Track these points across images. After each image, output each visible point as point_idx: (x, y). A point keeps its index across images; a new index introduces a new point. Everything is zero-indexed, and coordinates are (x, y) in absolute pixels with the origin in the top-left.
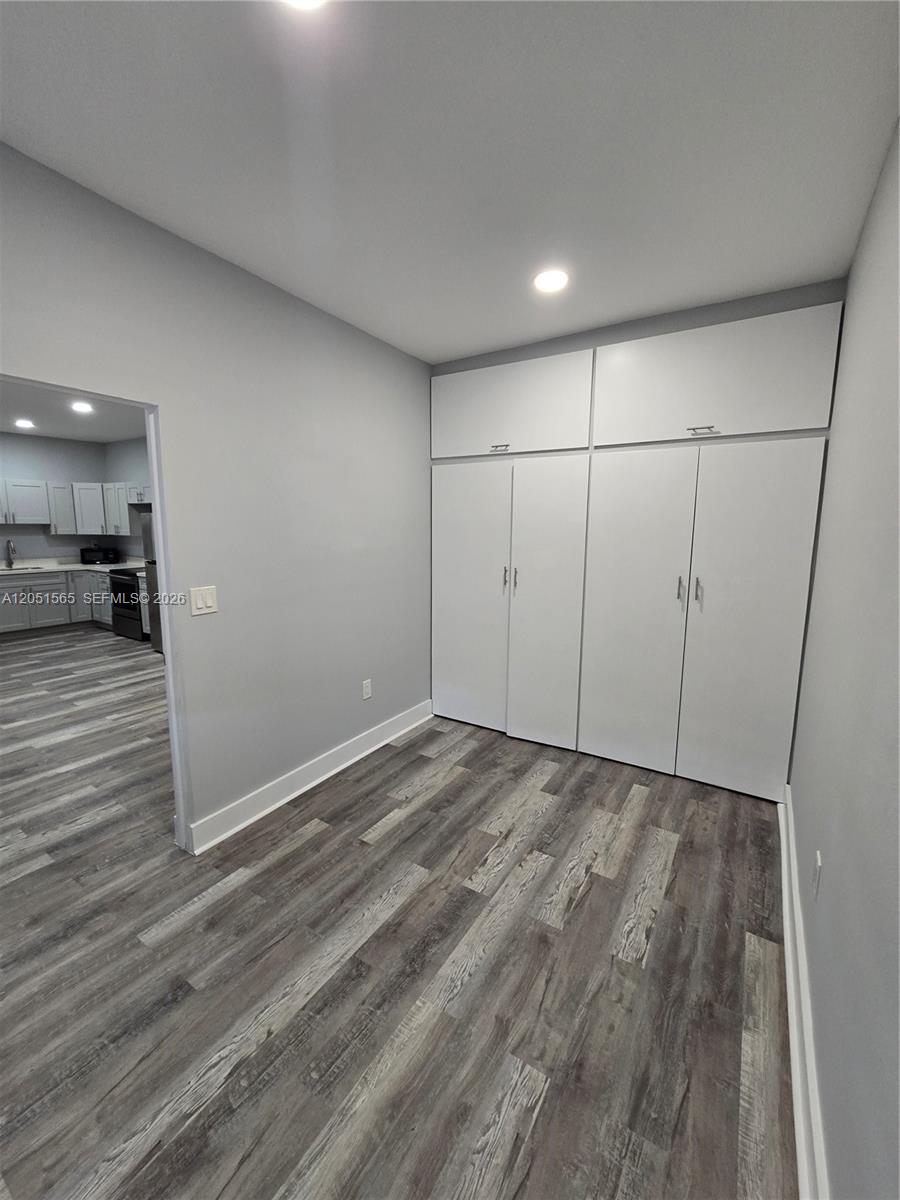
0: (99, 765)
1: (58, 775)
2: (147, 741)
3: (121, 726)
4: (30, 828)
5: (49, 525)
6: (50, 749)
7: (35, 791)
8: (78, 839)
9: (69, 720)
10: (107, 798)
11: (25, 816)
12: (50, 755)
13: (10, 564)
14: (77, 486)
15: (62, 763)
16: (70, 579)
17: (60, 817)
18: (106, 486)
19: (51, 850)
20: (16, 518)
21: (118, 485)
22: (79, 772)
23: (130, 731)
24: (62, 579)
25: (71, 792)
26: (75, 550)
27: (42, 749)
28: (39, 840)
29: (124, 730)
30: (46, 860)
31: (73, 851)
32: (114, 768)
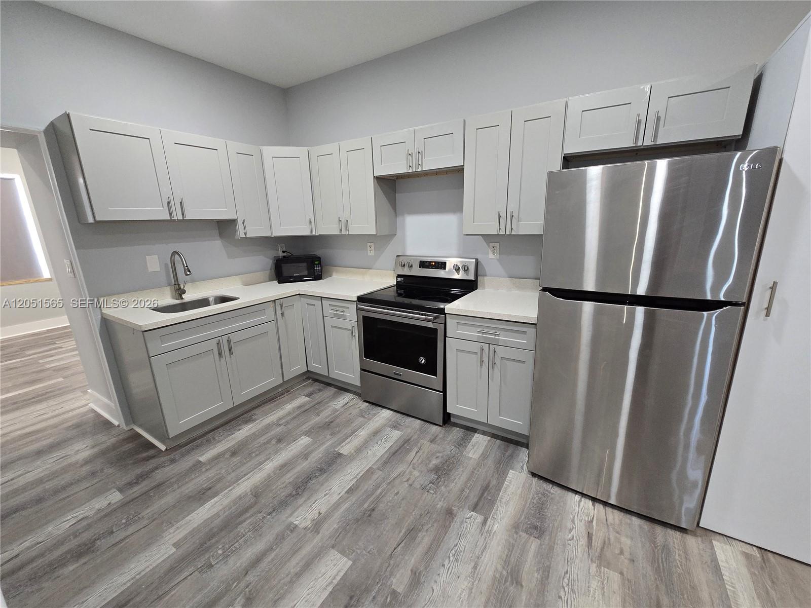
5: (234, 221)
13: (180, 292)
14: (270, 151)
16: (279, 312)
18: (316, 150)
20: (187, 209)
21: (347, 144)
24: (269, 314)
26: (264, 261)
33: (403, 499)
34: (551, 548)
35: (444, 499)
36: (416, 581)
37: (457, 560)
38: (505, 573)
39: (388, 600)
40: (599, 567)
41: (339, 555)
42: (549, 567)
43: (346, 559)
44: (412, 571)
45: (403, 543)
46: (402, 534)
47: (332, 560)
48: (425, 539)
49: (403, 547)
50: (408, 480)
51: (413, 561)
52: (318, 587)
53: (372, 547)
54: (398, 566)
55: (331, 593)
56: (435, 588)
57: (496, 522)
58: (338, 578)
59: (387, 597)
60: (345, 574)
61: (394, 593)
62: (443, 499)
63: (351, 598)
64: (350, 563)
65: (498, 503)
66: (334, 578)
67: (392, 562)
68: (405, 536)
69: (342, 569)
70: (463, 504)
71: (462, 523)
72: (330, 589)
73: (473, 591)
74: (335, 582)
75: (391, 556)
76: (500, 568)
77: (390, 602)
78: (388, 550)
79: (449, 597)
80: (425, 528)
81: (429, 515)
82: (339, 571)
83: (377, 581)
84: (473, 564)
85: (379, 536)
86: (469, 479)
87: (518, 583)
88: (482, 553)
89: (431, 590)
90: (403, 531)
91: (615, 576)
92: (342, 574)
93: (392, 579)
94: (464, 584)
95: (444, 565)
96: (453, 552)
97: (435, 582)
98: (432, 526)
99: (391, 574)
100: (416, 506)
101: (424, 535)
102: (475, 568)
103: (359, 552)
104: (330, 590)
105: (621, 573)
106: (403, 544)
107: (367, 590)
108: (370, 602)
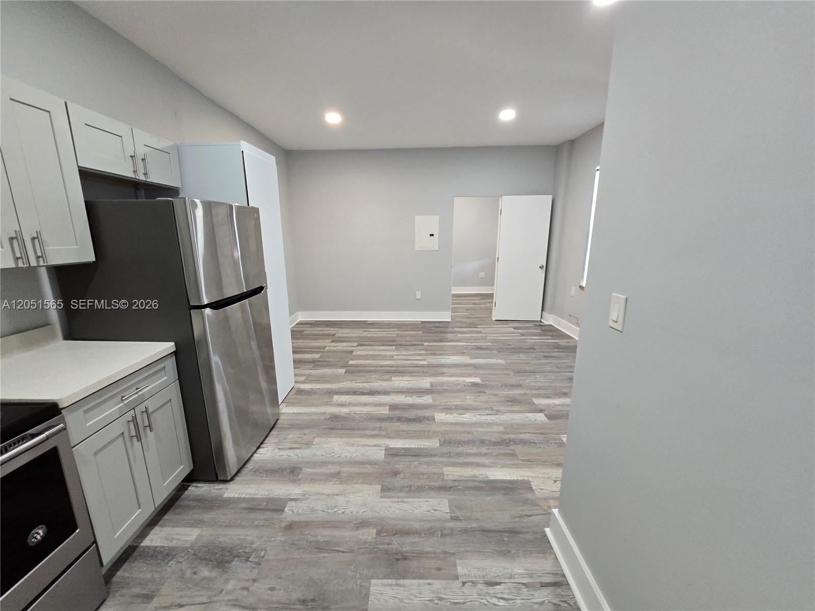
0: (452, 341)
1: (466, 342)
2: (426, 344)
3: (426, 355)
4: (480, 332)
6: (463, 354)
7: (475, 340)
8: (470, 327)
9: (445, 370)
10: (457, 332)
11: (480, 335)
12: (465, 351)
15: (462, 346)
17: (472, 332)
19: (477, 327)
22: (459, 341)
23: (426, 350)
25: (466, 336)
27: (466, 355)
28: (479, 330)
29: (428, 352)
30: (478, 326)
31: (472, 326)
32: (448, 338)
33: (280, 578)
34: (307, 463)
35: (272, 537)
36: (363, 524)
37: (335, 507)
38: (334, 480)
39: (385, 534)
40: (314, 445)
41: (372, 598)
42: (321, 462)
43: (371, 588)
44: (357, 530)
45: (334, 549)
46: (326, 555)
47: (379, 601)
48: (324, 535)
49: (339, 547)
50: (247, 589)
51: (348, 533)
52: (406, 593)
53: (349, 573)
54: (357, 542)
55: (403, 578)
56: (362, 511)
57: (293, 493)
58: (390, 581)
59: (384, 536)
60: (384, 578)
61: (378, 533)
62: (273, 539)
63: (398, 560)
64: (373, 581)
65: (271, 496)
66: (392, 585)
67: (356, 548)
68: (326, 551)
69: (382, 584)
70: (275, 520)
71: (299, 515)
72: (401, 582)
73: (354, 491)
74: (394, 581)
75: (351, 551)
76: (332, 483)
77: (385, 533)
78: (347, 557)
79: (364, 502)
80: (312, 539)
81: (296, 542)
82: (384, 585)
83: (376, 549)
84: (335, 497)
85: (336, 573)
86: (239, 526)
87: (339, 473)
88: (326, 494)
89: (364, 513)
90: (321, 555)
91: (316, 440)
92: (385, 581)
93: (369, 540)
94: (352, 497)
95: (343, 513)
96: (329, 511)
97: (358, 512)
98: (308, 534)
99: (365, 542)
100: (287, 560)
101: (321, 536)
102: (337, 495)
103: (359, 582)
104: (402, 580)
105: (315, 438)
106: (337, 548)
107: (387, 552)
108: (393, 545)
